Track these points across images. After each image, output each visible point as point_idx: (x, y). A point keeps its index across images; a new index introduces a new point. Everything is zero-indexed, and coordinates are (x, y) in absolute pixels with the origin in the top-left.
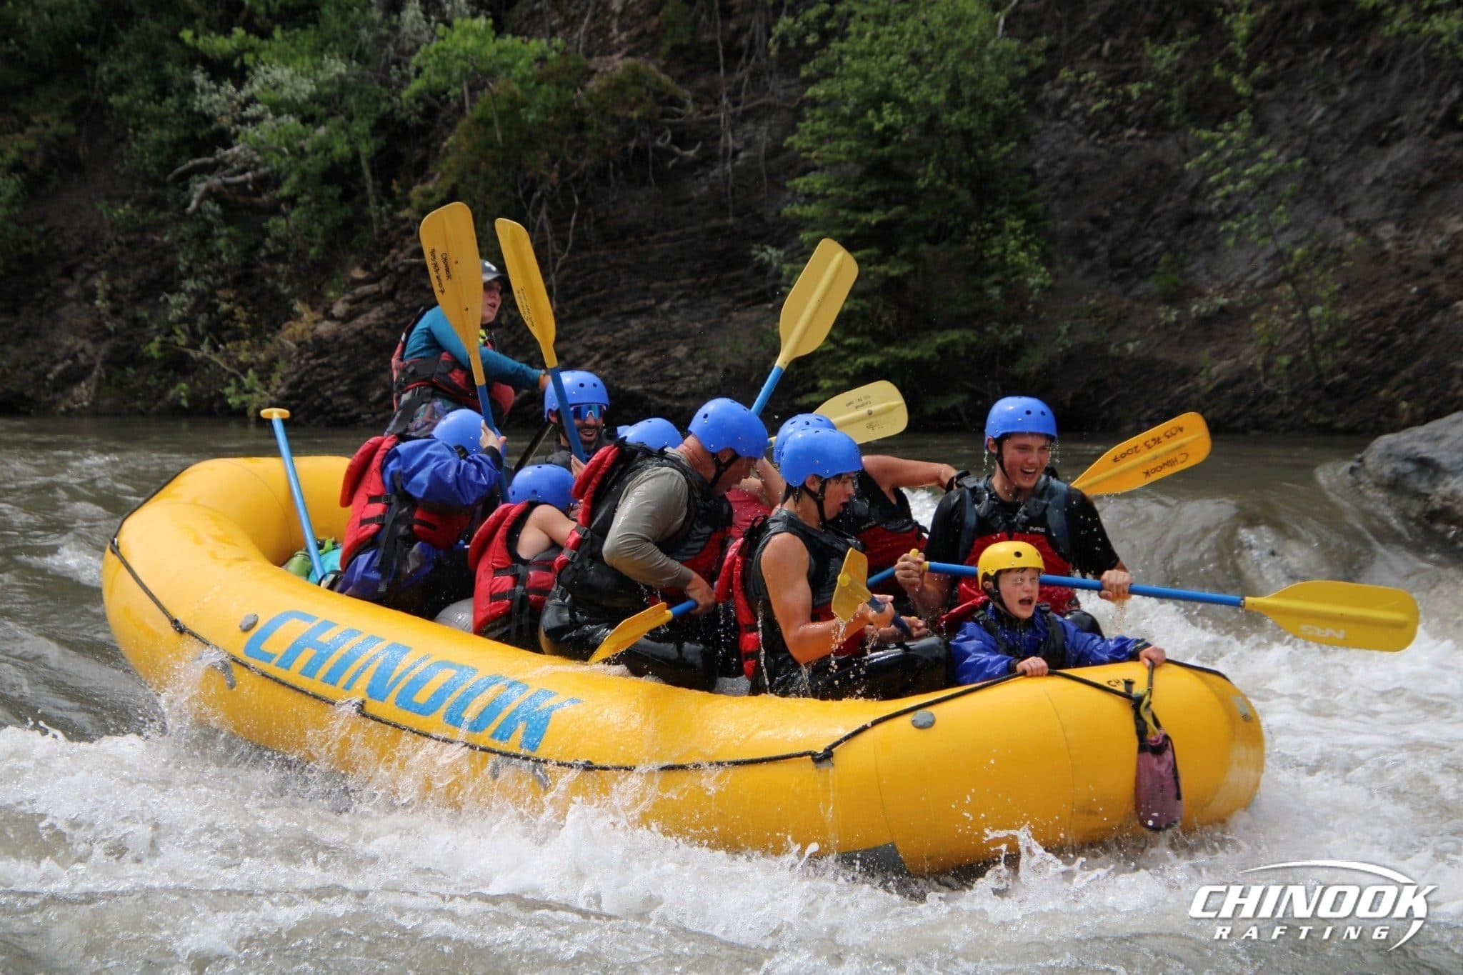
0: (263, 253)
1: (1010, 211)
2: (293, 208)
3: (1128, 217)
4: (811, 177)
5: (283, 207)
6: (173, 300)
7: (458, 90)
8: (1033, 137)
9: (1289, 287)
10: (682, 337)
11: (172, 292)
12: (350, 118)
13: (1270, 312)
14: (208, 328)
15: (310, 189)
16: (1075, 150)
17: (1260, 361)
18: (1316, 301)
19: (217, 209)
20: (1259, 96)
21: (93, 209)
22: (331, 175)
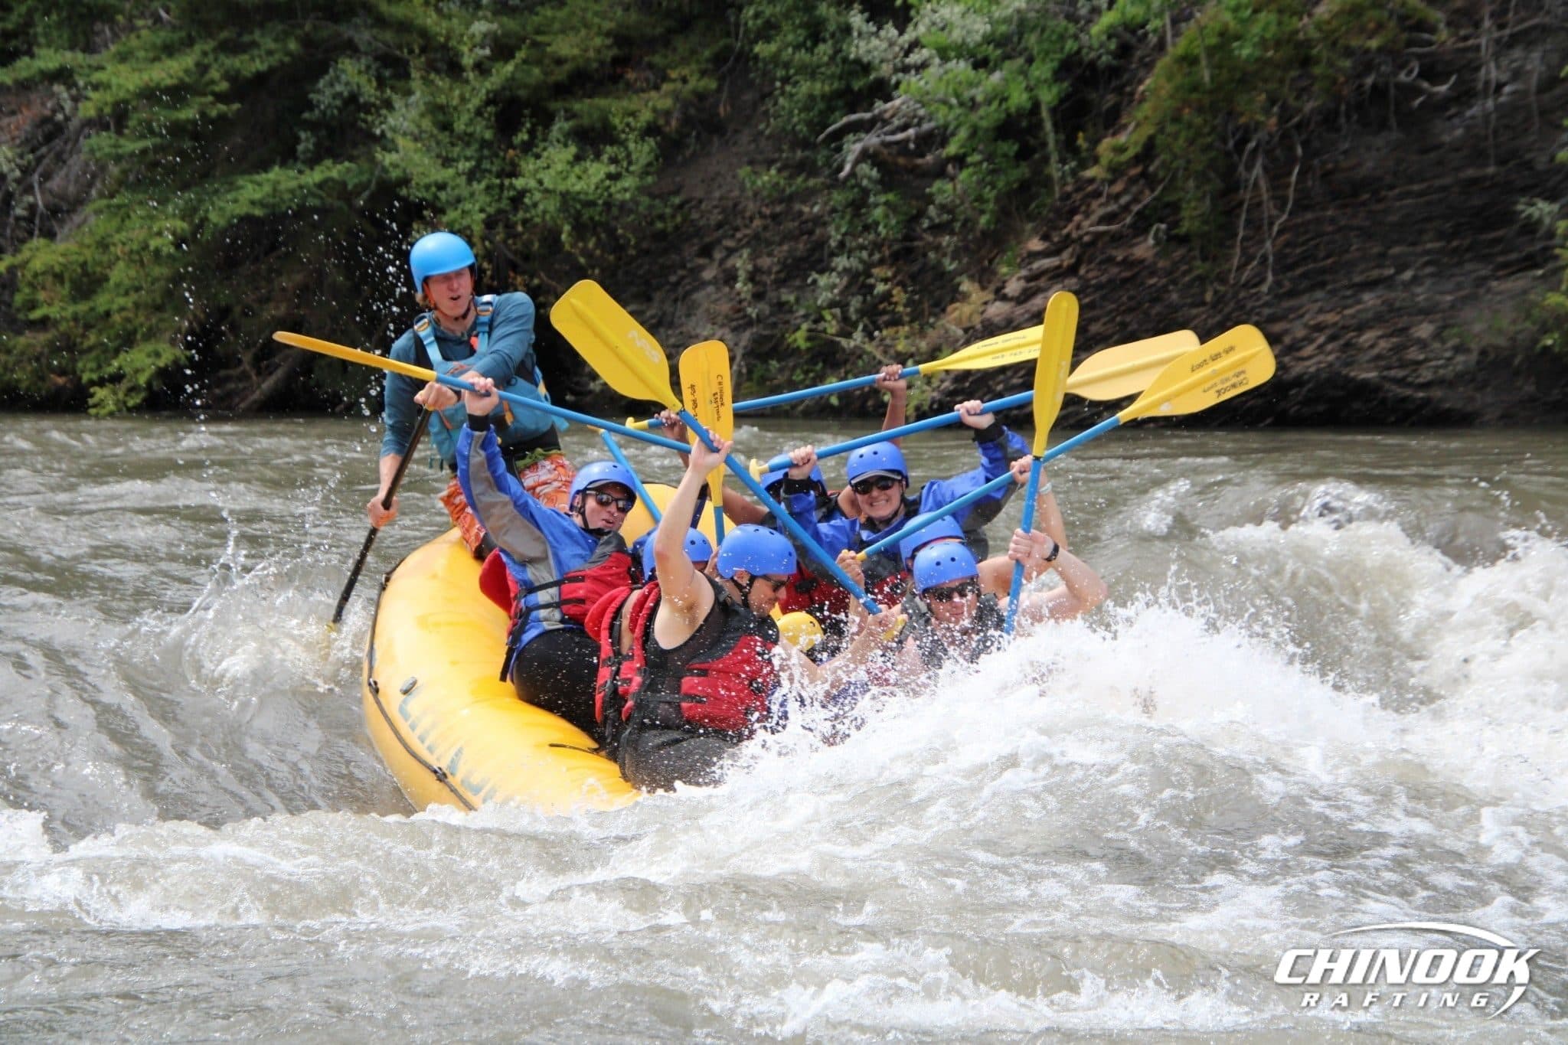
2: (961, 168)
5: (950, 168)
6: (823, 281)
7: (1158, 23)
10: (1426, 312)
11: (821, 272)
12: (1030, 61)
14: (862, 313)
15: (981, 147)
19: (874, 173)
21: (734, 177)
22: (1006, 129)
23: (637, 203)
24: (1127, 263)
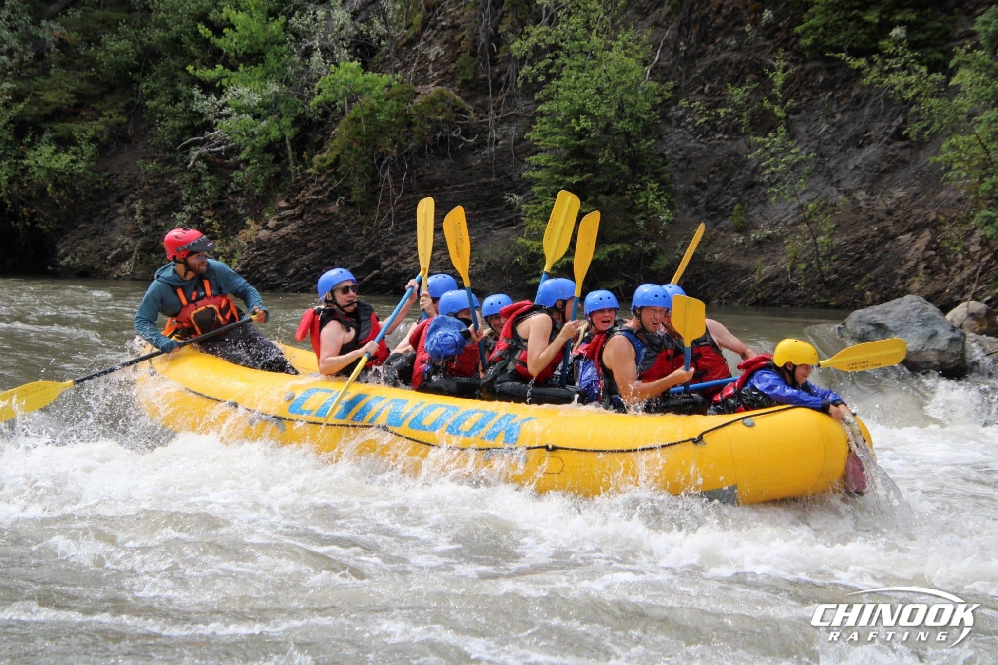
0: (229, 191)
1: (651, 178)
2: (247, 166)
3: (717, 183)
4: (539, 156)
5: (242, 165)
6: (178, 216)
7: (341, 102)
8: (664, 137)
9: (806, 225)
11: (178, 212)
12: (281, 116)
13: (795, 239)
15: (257, 156)
16: (688, 145)
17: (788, 266)
18: (820, 233)
19: (205, 166)
20: (792, 117)
21: (135, 164)
22: (269, 148)
23: (86, 175)
24: (326, 214)
